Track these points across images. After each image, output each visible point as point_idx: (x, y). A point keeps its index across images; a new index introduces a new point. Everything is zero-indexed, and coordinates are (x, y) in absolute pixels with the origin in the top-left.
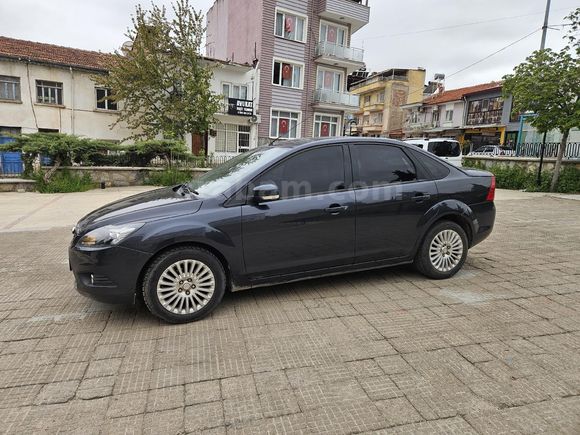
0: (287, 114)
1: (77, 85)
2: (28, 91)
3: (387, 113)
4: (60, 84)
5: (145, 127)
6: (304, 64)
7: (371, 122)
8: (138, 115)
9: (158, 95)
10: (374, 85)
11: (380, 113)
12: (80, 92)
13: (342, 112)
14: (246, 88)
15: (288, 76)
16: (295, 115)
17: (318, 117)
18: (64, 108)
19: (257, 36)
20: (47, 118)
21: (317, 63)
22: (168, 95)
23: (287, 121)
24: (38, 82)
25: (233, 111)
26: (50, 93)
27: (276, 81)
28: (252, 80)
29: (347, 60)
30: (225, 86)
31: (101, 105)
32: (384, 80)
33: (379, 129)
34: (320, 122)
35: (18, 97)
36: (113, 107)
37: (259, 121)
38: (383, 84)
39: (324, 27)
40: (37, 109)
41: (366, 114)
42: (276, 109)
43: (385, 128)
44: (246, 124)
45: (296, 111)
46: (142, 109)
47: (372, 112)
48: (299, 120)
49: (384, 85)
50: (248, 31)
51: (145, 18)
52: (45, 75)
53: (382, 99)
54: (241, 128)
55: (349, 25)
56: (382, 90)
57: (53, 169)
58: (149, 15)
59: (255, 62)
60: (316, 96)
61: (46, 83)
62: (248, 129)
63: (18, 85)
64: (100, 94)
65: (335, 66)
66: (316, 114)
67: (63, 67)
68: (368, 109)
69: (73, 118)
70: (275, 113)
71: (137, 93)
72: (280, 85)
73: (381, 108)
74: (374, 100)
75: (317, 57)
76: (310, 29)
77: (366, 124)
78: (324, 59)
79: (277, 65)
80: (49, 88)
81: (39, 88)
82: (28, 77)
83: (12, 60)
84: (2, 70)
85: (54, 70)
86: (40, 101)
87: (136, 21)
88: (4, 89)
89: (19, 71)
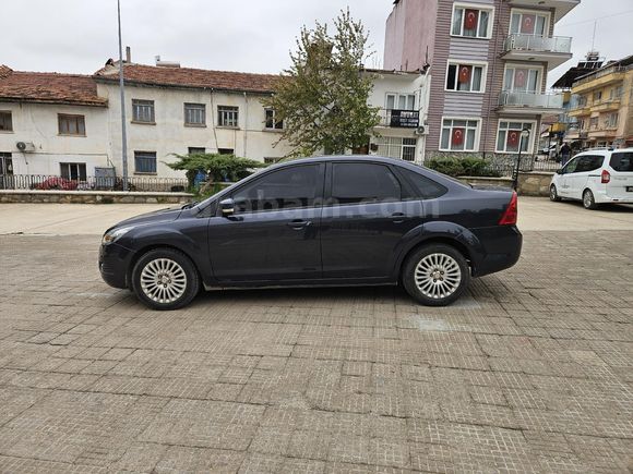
0: (463, 122)
1: (250, 108)
2: (211, 117)
3: (624, 113)
4: (236, 108)
5: (305, 144)
6: (487, 63)
7: (601, 125)
8: (300, 132)
9: (317, 113)
10: (607, 77)
11: (614, 113)
12: (252, 114)
13: (538, 117)
14: (413, 97)
15: (464, 80)
16: (474, 123)
17: (504, 125)
18: (239, 129)
19: (430, 39)
20: (225, 139)
21: (505, 61)
22: (327, 111)
23: (463, 130)
24: (220, 107)
25: (395, 123)
26: (228, 117)
27: (451, 86)
28: (422, 87)
29: (548, 52)
30: (391, 98)
31: (269, 125)
32: (622, 71)
33: (612, 134)
34: (507, 130)
35: (204, 122)
36: (279, 125)
37: (426, 132)
38: (619, 76)
39: (517, 17)
40: (217, 131)
41: (594, 115)
42: (447, 117)
43: (621, 132)
44: (411, 136)
45: (475, 119)
46: (302, 127)
47: (602, 113)
48: (478, 129)
49: (622, 76)
50: (422, 34)
51: (310, 38)
52: (225, 101)
53: (619, 95)
54: (406, 141)
55: (552, 10)
56: (618, 84)
57: (207, 184)
58: (313, 34)
59: (425, 68)
60: (502, 99)
61: (226, 108)
62: (414, 141)
63: (204, 111)
64: (269, 113)
65: (531, 61)
66: (500, 120)
67: (239, 92)
68: (596, 109)
69: (246, 138)
70: (447, 122)
71: (298, 112)
72: (455, 90)
73: (614, 107)
74: (606, 97)
75: (506, 53)
76: (497, 22)
77: (593, 128)
78: (514, 54)
79: (452, 68)
80: (228, 112)
81: (220, 113)
82: (212, 104)
83: (200, 89)
84: (191, 99)
85: (232, 96)
86: (220, 124)
87: (301, 42)
88: (194, 115)
89: (204, 99)
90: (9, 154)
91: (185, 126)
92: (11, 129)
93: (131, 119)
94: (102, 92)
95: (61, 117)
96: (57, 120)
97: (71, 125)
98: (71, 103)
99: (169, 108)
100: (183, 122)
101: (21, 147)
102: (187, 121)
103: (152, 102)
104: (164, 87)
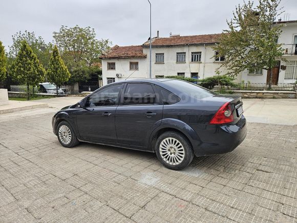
1: (207, 52)
2: (188, 58)
4: (200, 53)
9: (242, 50)
12: (208, 54)
18: (201, 63)
20: (194, 68)
24: (192, 53)
26: (196, 57)
30: (296, 37)
31: (217, 59)
35: (185, 61)
36: (223, 59)
40: (191, 65)
52: (195, 49)
61: (195, 53)
63: (185, 56)
64: (217, 53)
67: (202, 45)
69: (204, 67)
80: (196, 55)
81: (193, 56)
82: (189, 52)
83: (183, 46)
84: (180, 50)
85: (199, 47)
86: (192, 61)
87: (235, 13)
88: (180, 58)
89: (185, 50)
90: (114, 78)
91: (177, 63)
92: (115, 69)
93: (155, 62)
94: (145, 52)
95: (131, 63)
96: (129, 65)
97: (134, 66)
98: (133, 57)
99: (170, 55)
100: (176, 61)
101: (117, 75)
102: (177, 61)
103: (163, 54)
104: (168, 46)
